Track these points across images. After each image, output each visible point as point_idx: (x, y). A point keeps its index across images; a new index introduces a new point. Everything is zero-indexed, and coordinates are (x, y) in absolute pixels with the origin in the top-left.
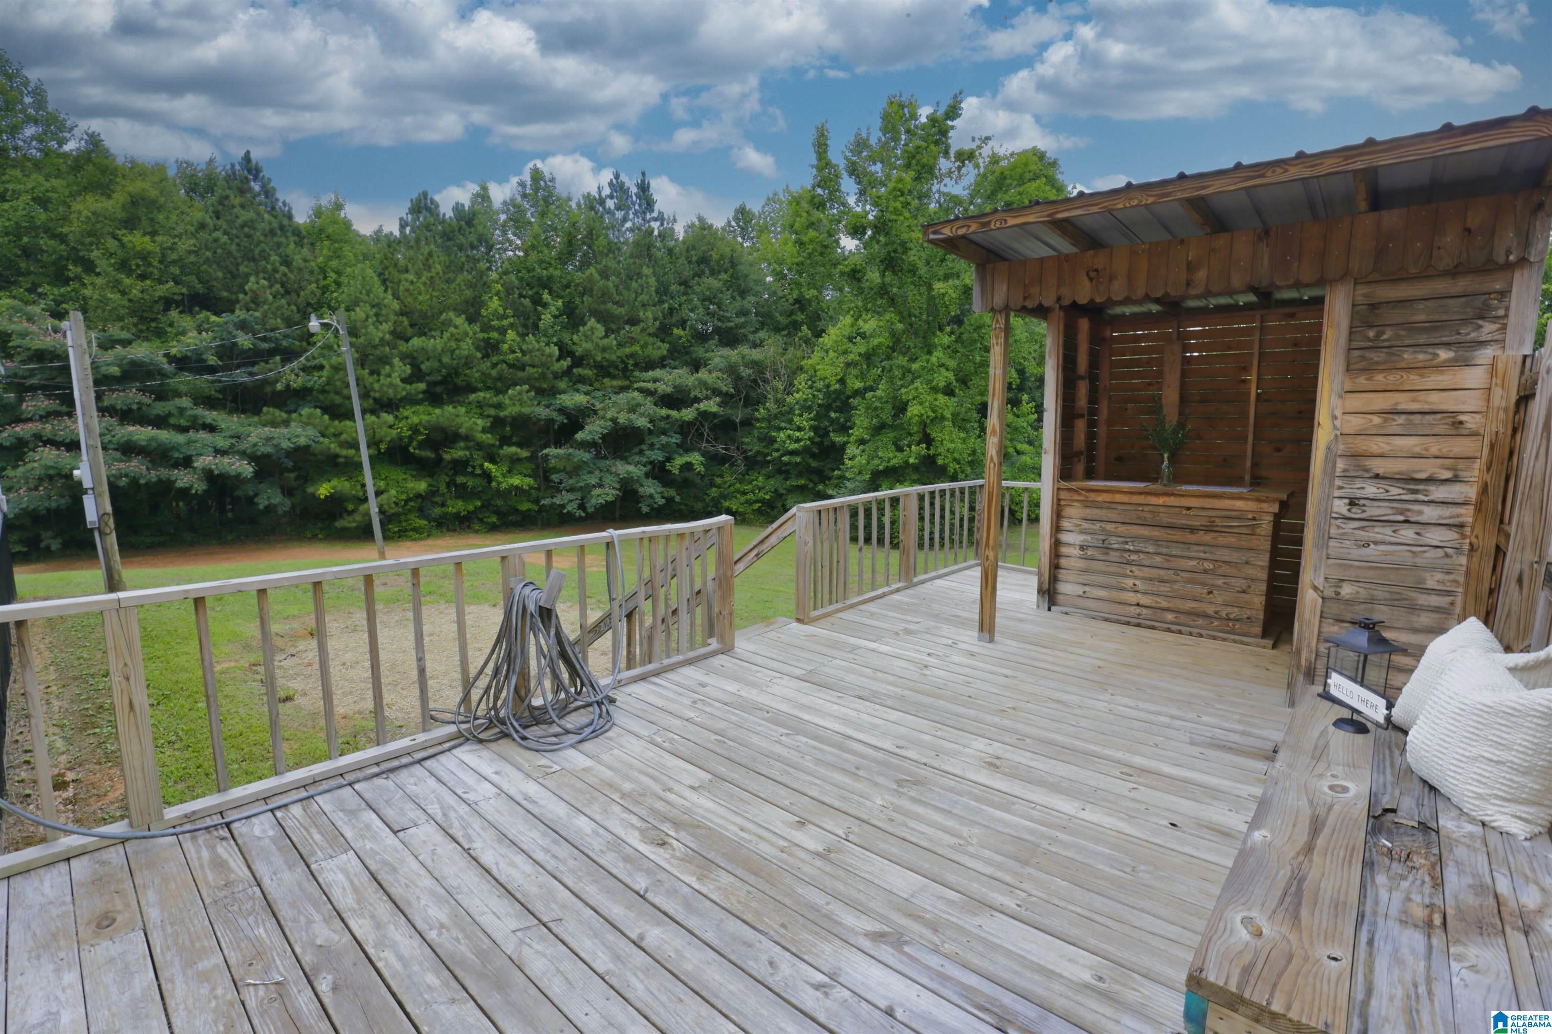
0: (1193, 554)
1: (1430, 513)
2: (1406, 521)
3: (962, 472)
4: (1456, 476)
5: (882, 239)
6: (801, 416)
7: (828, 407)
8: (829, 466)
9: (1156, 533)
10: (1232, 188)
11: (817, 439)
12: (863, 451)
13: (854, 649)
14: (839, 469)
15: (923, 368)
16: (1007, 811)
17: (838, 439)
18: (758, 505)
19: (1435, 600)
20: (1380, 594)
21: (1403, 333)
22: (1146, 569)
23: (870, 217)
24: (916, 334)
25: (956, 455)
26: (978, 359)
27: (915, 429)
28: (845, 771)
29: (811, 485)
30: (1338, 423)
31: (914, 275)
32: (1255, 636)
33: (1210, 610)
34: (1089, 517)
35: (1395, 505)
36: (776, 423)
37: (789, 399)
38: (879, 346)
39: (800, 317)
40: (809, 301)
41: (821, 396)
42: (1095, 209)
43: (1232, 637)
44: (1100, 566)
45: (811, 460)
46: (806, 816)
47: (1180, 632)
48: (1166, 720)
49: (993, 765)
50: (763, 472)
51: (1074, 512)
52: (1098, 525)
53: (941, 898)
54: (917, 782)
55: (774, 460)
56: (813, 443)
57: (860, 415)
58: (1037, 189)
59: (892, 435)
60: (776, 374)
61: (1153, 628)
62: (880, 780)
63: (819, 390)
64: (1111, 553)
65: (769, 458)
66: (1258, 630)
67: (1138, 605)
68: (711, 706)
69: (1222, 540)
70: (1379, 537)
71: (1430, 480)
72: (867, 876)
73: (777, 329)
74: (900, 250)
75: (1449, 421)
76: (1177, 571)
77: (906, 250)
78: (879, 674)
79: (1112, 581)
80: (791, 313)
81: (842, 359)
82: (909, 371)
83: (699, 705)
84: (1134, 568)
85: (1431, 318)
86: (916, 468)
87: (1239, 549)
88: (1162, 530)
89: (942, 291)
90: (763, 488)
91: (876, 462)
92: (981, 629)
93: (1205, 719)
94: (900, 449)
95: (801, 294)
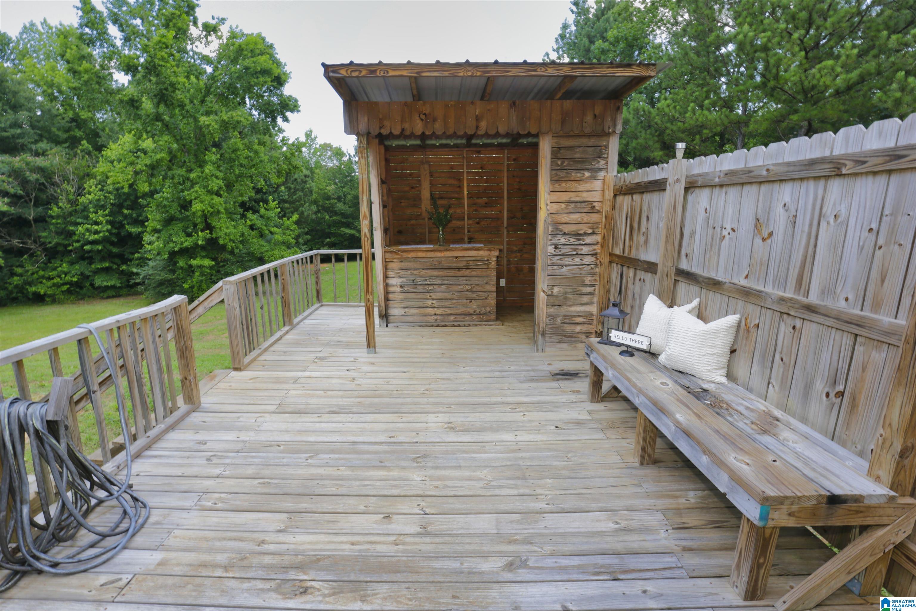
0: (461, 282)
1: (585, 250)
2: (577, 254)
3: (237, 248)
4: (593, 231)
5: (154, 79)
6: (96, 213)
7: (120, 206)
8: (128, 251)
9: (441, 273)
10: (521, 74)
11: (114, 231)
12: (158, 238)
13: (296, 380)
14: (139, 253)
15: (199, 177)
16: (486, 452)
17: (134, 230)
18: (66, 287)
19: (589, 290)
20: (569, 290)
21: (572, 163)
22: (438, 294)
23: (142, 60)
24: (189, 153)
25: (232, 237)
26: (237, 172)
27: (199, 220)
28: (375, 467)
29: (115, 267)
30: (548, 207)
31: (183, 109)
32: (493, 321)
33: (471, 311)
34: (404, 268)
35: (572, 247)
36: (73, 219)
37: (82, 200)
38: (161, 160)
39: (78, 133)
40: (85, 121)
41: (112, 197)
42: (446, 74)
43: (484, 323)
44: (413, 295)
45: (111, 248)
46: (389, 511)
47: (459, 326)
48: (498, 374)
49: (451, 428)
50: (66, 259)
51: (395, 265)
52: (409, 271)
53: (512, 522)
54: (425, 456)
55: (76, 248)
56: (111, 233)
57: (152, 212)
58: (265, 61)
59: (181, 225)
60: (66, 179)
61: (446, 326)
62: (402, 463)
63: (110, 193)
64: (418, 287)
65: (70, 248)
66: (494, 317)
67: (435, 314)
68: (227, 457)
69: (474, 273)
70: (567, 263)
71: (586, 234)
72: (463, 531)
73: (57, 142)
74: (170, 89)
75: (590, 206)
76: (453, 292)
77: (175, 89)
78: (330, 393)
79: (420, 303)
80: (68, 130)
81: (130, 169)
82: (188, 179)
83: (215, 461)
84: (431, 294)
85: (582, 156)
86: (203, 248)
87: (483, 276)
88: (444, 271)
89: (207, 123)
90: (69, 272)
91: (171, 245)
92: (369, 346)
93: (513, 368)
94: (189, 235)
95: (77, 114)
